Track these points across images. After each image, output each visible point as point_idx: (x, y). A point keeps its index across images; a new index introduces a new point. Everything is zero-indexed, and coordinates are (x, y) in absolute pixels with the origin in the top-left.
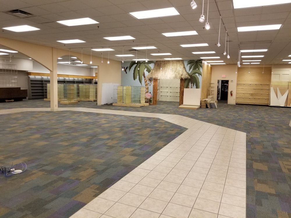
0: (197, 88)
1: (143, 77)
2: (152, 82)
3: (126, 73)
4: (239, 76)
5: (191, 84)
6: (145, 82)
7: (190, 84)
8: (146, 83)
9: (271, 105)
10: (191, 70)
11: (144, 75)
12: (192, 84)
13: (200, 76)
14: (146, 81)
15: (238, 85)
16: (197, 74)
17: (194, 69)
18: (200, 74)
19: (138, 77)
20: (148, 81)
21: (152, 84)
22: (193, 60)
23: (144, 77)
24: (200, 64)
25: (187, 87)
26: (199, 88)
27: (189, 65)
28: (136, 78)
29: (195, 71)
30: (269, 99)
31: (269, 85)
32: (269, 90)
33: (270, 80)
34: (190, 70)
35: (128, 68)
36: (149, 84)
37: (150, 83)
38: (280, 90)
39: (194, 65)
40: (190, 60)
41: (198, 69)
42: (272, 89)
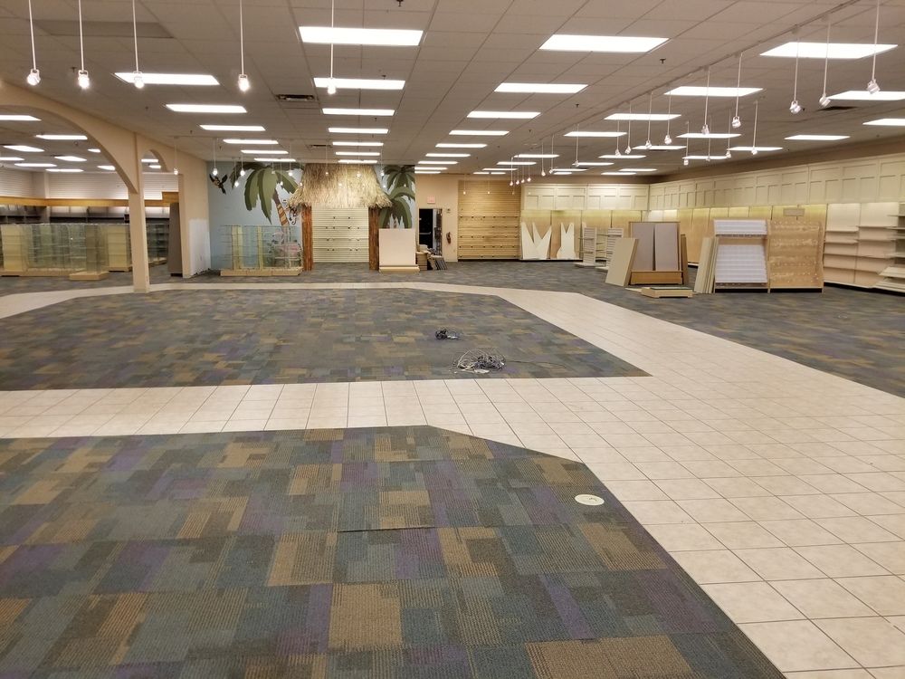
0: (406, 227)
1: (273, 201)
2: (300, 216)
3: (224, 191)
4: (461, 200)
5: (394, 218)
6: (280, 216)
7: (391, 218)
8: (283, 218)
9: (524, 258)
10: (392, 187)
11: (276, 197)
12: (397, 220)
13: (412, 200)
14: (284, 213)
15: (460, 218)
16: (405, 197)
17: (399, 185)
18: (411, 197)
19: (259, 202)
20: (287, 213)
21: (300, 219)
22: (396, 166)
23: (278, 202)
24: (410, 173)
25: (385, 226)
26: (411, 227)
27: (387, 177)
28: (255, 206)
29: (400, 190)
30: (518, 247)
31: (517, 218)
32: (518, 227)
33: (519, 208)
34: (389, 187)
35: (228, 180)
36: (291, 219)
37: (293, 219)
38: (538, 227)
39: (398, 176)
40: (389, 166)
41: (407, 186)
42: (523, 226)
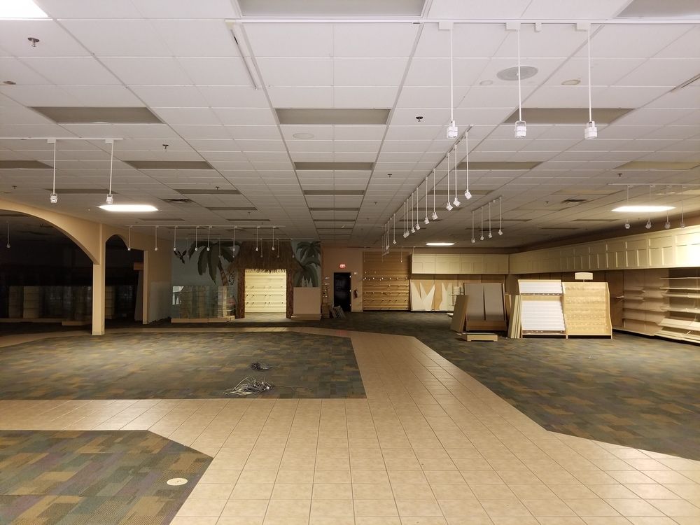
0: (315, 287)
1: (218, 269)
3: (183, 262)
4: (365, 265)
5: (305, 280)
6: (223, 278)
7: (303, 280)
8: (224, 280)
9: (413, 309)
10: (304, 257)
11: (220, 265)
12: (307, 281)
13: (318, 266)
14: (225, 277)
16: (313, 265)
17: (309, 255)
18: (318, 264)
19: (208, 269)
20: (228, 277)
21: (236, 281)
22: (306, 242)
23: (221, 269)
24: (317, 247)
25: (299, 285)
27: (300, 250)
28: (205, 272)
29: (309, 259)
30: (409, 301)
31: (408, 279)
33: (408, 272)
34: (301, 258)
35: (187, 254)
36: (230, 281)
37: (232, 281)
38: (424, 286)
39: (308, 250)
41: (315, 255)
42: (412, 285)
